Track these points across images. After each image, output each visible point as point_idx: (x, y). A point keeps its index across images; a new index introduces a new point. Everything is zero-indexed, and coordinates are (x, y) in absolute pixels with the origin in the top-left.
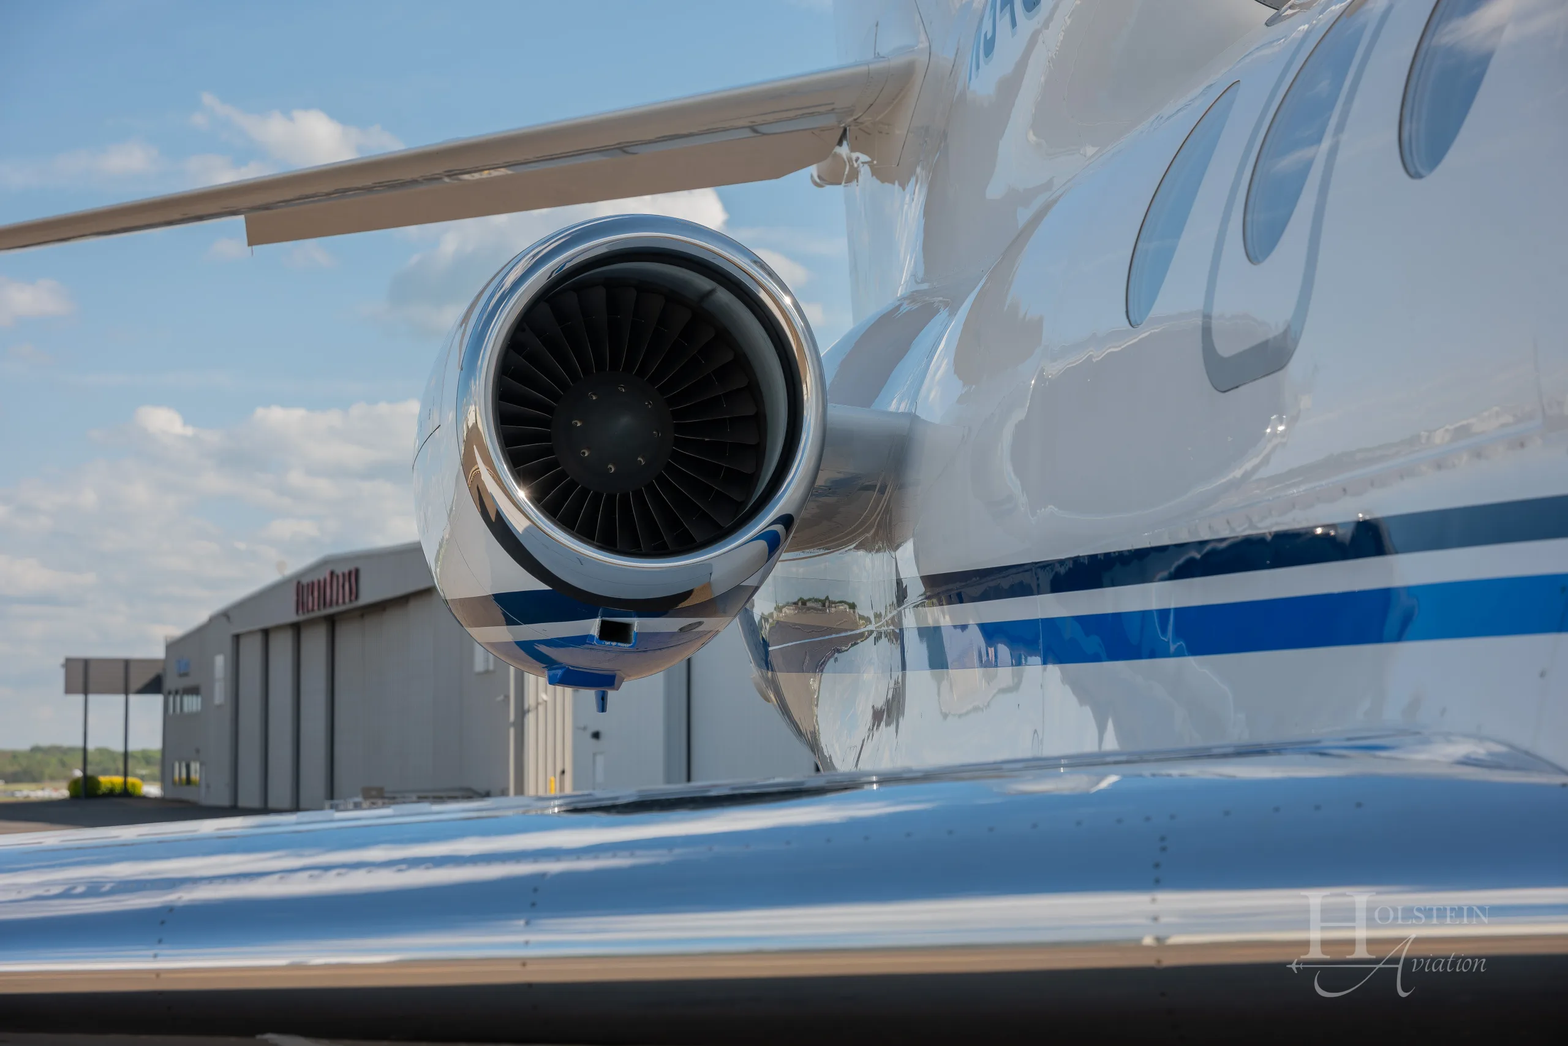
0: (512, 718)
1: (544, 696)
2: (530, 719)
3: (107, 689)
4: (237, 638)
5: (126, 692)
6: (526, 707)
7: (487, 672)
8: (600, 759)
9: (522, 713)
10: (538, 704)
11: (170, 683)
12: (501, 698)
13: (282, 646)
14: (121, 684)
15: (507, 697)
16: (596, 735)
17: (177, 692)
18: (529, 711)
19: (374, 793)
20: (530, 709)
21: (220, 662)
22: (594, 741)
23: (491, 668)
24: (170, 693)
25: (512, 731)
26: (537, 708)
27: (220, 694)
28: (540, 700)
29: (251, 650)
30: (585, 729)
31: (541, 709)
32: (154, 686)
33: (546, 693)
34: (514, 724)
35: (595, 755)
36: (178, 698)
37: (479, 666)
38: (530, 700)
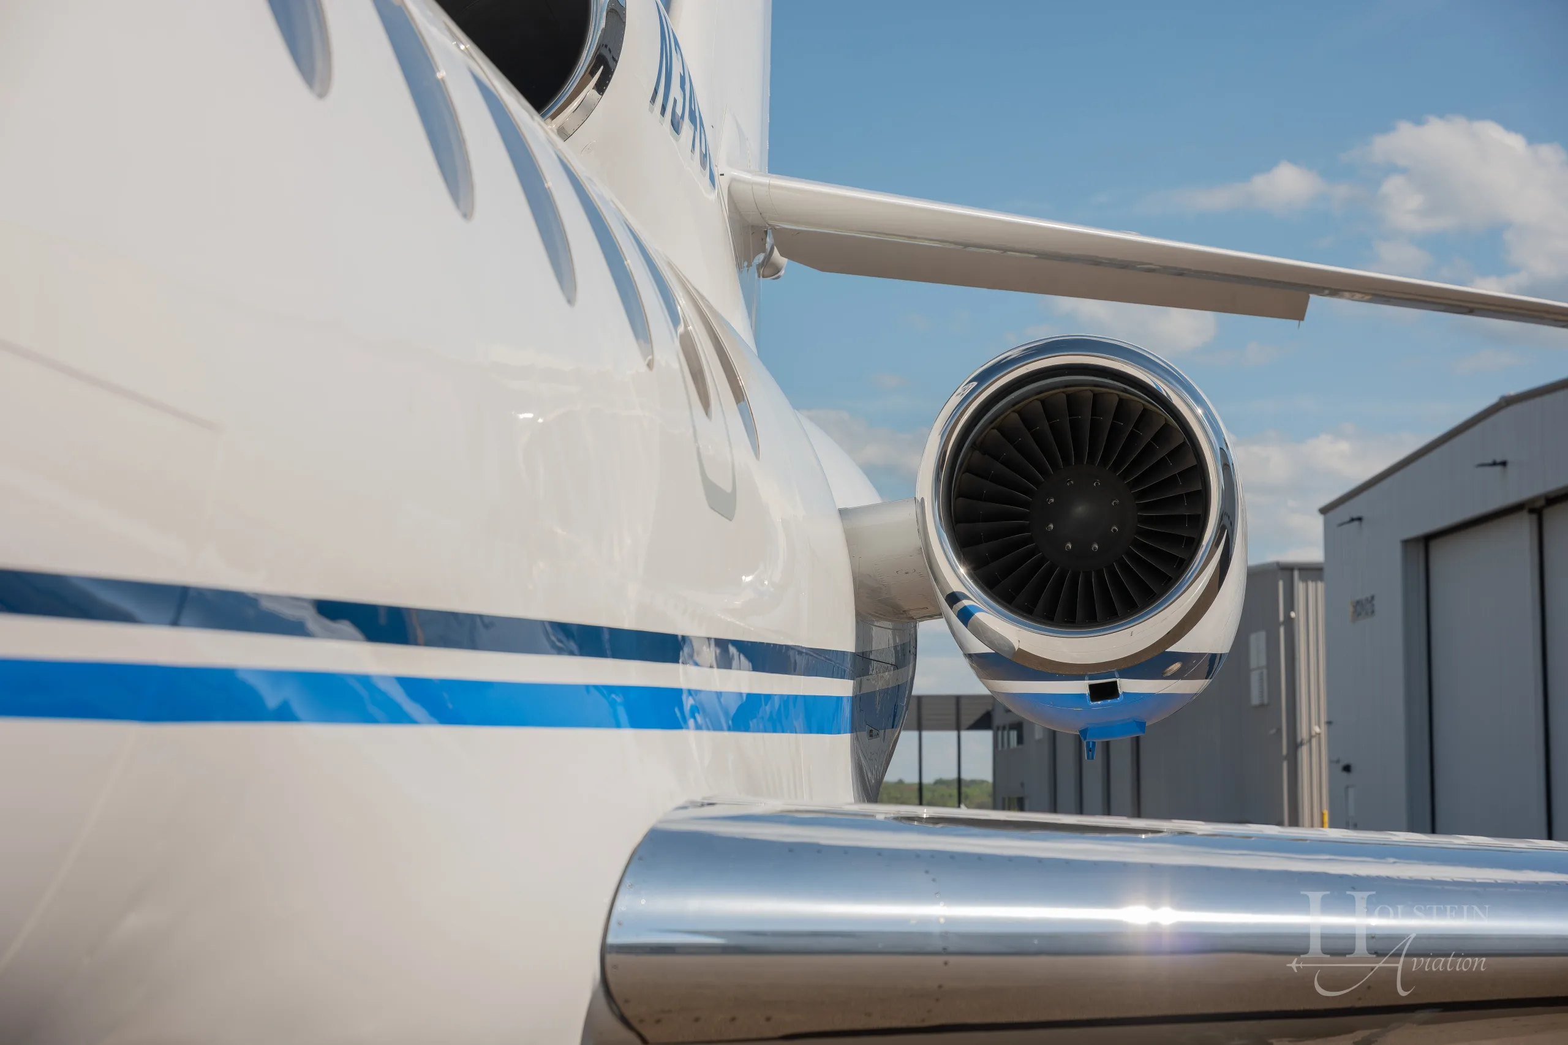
0: (1285, 752)
1: (1317, 729)
2: (1304, 751)
3: (940, 726)
5: (958, 728)
6: (1299, 740)
7: (1262, 706)
8: (1351, 792)
9: (1295, 746)
10: (1311, 737)
11: (998, 719)
12: (1273, 731)
14: (953, 721)
15: (1279, 730)
16: (1347, 769)
17: (1004, 728)
18: (1302, 744)
20: (1303, 742)
22: (1345, 774)
23: (1266, 701)
24: (998, 729)
25: (1285, 765)
26: (1310, 741)
28: (1313, 733)
30: (1338, 761)
31: (1314, 742)
32: (983, 722)
33: (1320, 727)
34: (1287, 758)
35: (1347, 787)
36: (1006, 733)
37: (1255, 700)
38: (1303, 733)
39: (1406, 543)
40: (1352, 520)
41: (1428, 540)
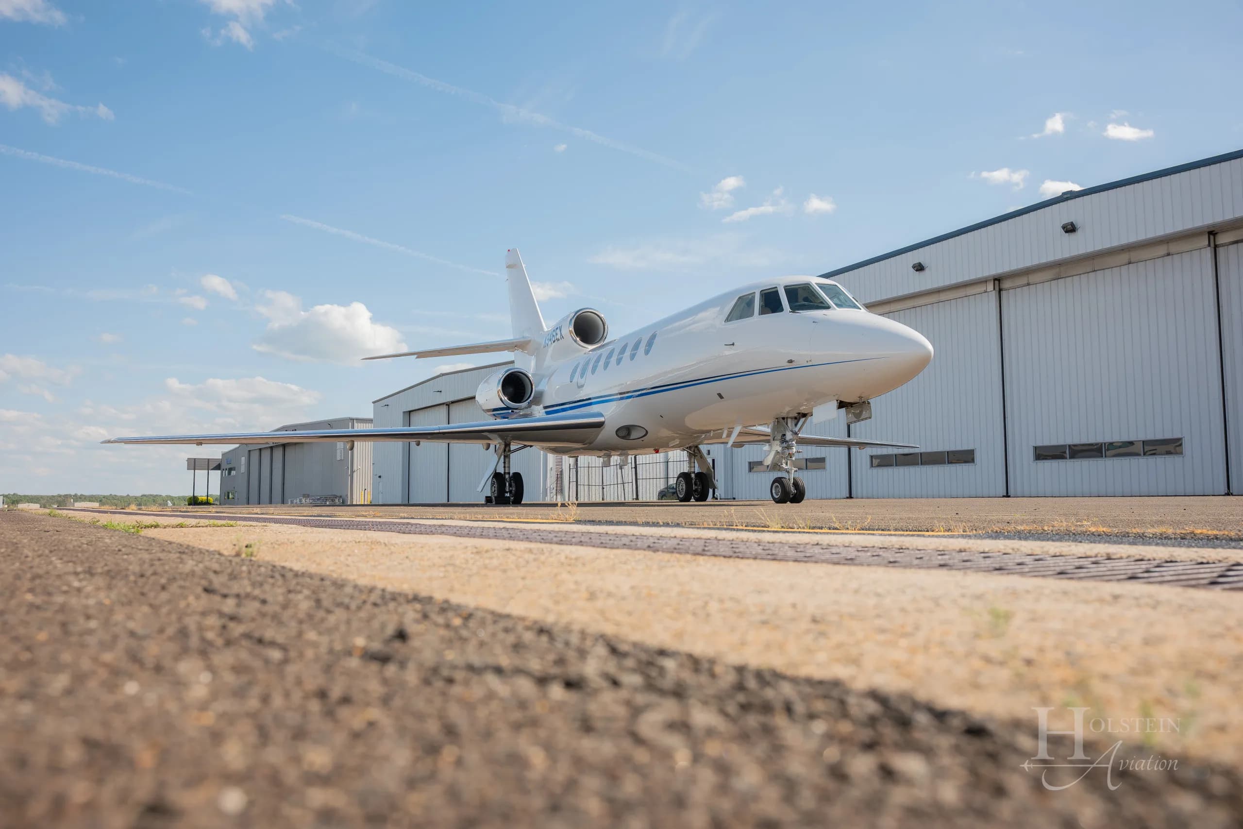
0: (349, 473)
1: (360, 467)
2: (355, 474)
3: (202, 468)
4: (250, 451)
5: (208, 469)
7: (341, 460)
8: (381, 484)
9: (352, 472)
10: (357, 469)
11: (224, 466)
12: (346, 468)
13: (266, 455)
14: (206, 467)
15: (348, 468)
17: (226, 469)
18: (355, 471)
19: (306, 496)
21: (243, 460)
22: (379, 478)
23: (343, 459)
24: (223, 470)
25: (349, 477)
27: (243, 469)
29: (255, 457)
30: (376, 475)
31: (363, 470)
32: (218, 467)
34: (350, 475)
35: (379, 482)
36: (227, 471)
37: (338, 458)
38: (355, 468)
39: (404, 412)
40: (386, 405)
41: (410, 412)
